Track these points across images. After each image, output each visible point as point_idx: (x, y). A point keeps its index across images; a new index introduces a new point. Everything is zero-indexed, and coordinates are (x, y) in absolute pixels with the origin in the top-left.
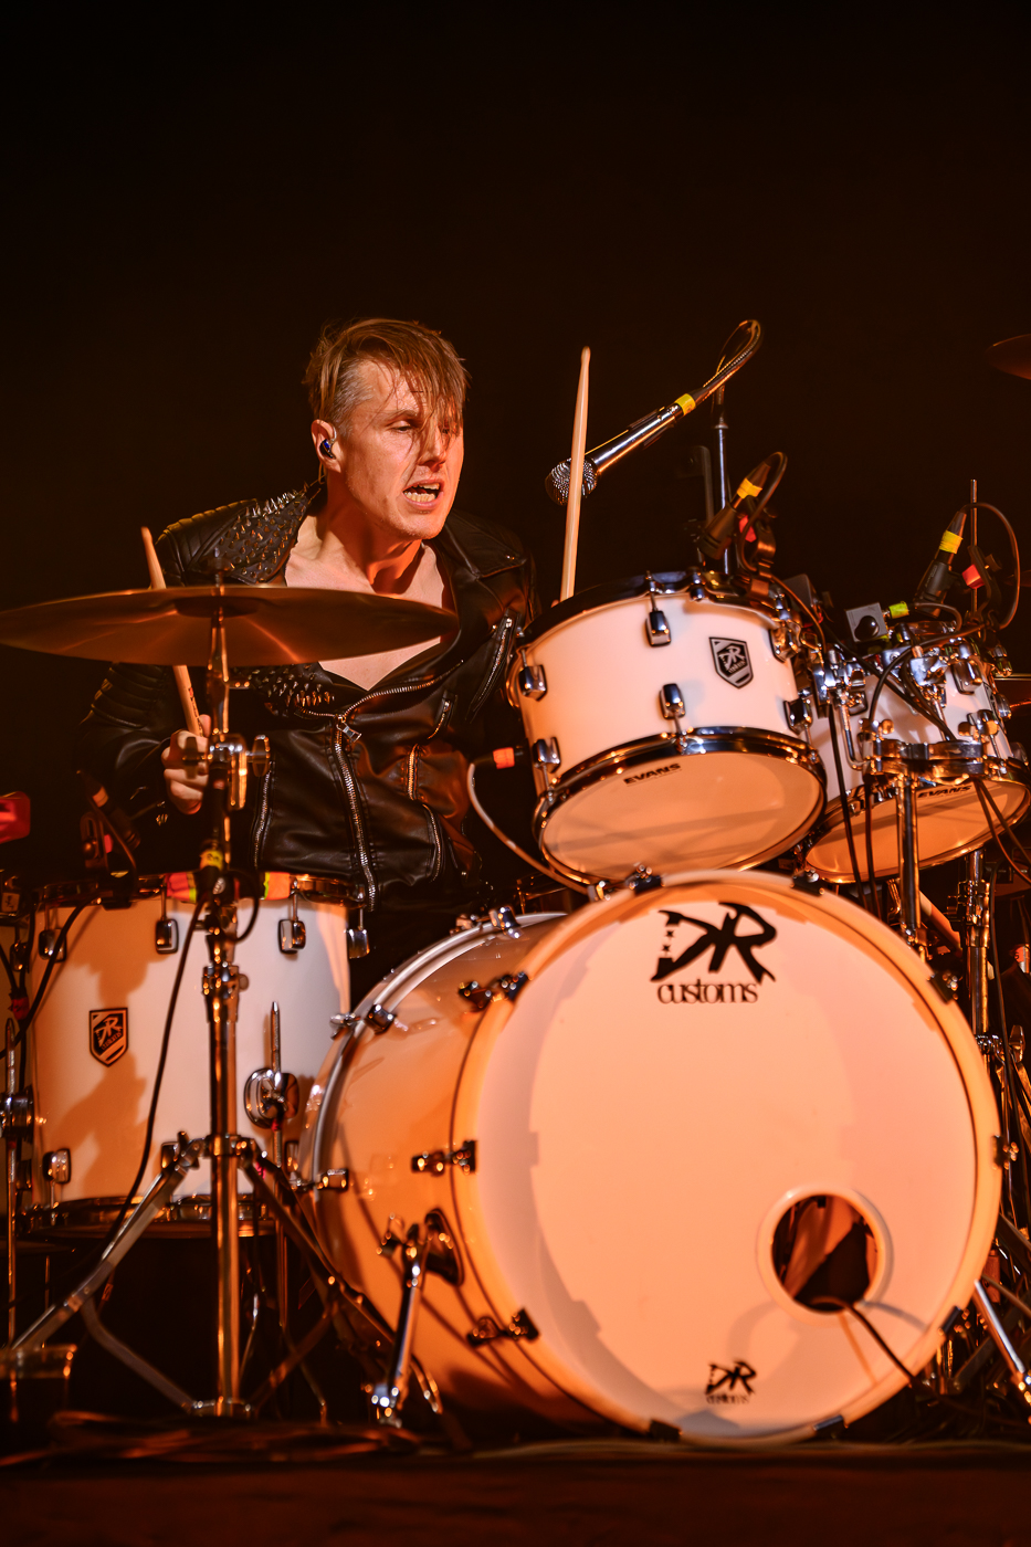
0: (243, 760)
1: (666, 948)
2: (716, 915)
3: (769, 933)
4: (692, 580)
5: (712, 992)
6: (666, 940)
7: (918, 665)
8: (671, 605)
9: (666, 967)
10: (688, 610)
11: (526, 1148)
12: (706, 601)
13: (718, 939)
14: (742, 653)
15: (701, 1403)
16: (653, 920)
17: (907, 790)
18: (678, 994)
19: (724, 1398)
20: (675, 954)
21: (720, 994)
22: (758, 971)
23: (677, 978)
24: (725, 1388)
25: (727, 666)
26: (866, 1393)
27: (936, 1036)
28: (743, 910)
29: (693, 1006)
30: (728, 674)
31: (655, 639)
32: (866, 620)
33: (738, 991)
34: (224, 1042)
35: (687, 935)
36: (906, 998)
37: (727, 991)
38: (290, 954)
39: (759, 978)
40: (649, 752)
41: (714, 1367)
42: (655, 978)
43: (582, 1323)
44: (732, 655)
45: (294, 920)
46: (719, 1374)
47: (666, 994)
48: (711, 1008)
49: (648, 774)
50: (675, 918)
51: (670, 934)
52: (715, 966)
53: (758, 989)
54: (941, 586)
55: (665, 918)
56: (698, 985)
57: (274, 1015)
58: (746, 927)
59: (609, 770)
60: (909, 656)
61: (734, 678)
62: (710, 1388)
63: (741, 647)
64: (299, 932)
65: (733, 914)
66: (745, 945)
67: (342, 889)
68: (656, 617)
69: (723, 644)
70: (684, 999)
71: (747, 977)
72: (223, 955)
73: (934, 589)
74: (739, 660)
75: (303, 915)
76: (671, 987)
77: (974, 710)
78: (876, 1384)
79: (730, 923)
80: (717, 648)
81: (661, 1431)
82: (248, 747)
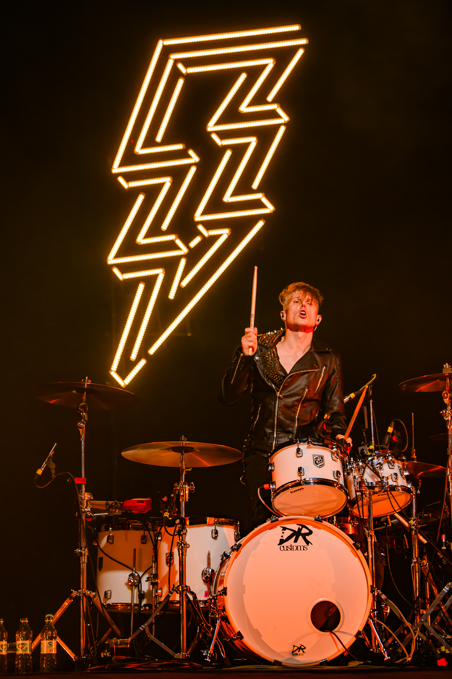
0: (187, 489)
1: (282, 537)
2: (296, 527)
3: (311, 532)
4: (308, 440)
5: (295, 548)
6: (282, 534)
7: (376, 461)
8: (303, 447)
9: (282, 542)
10: (308, 448)
11: (241, 589)
12: (312, 445)
13: (296, 534)
14: (322, 459)
15: (290, 656)
16: (279, 529)
17: (369, 494)
18: (285, 549)
19: (297, 654)
20: (284, 538)
21: (297, 548)
22: (308, 542)
23: (285, 544)
24: (297, 652)
25: (317, 462)
26: (337, 653)
27: (357, 559)
28: (303, 526)
29: (290, 552)
30: (317, 464)
31: (298, 455)
32: (362, 450)
33: (302, 547)
34: (182, 562)
35: (288, 533)
36: (348, 549)
37: (299, 547)
38: (215, 538)
39: (308, 545)
40: (297, 484)
41: (294, 646)
42: (278, 545)
43: (257, 635)
44: (319, 459)
45: (216, 530)
46: (296, 648)
47: (282, 548)
48: (294, 552)
49: (296, 491)
50: (284, 529)
51: (283, 533)
52: (296, 541)
53: (308, 547)
54: (388, 441)
55: (282, 528)
56: (291, 546)
57: (209, 554)
58: (304, 531)
59: (288, 488)
60: (373, 459)
61: (318, 465)
62: (293, 652)
63: (322, 457)
64: (216, 532)
65: (301, 527)
66: (304, 536)
67: (233, 522)
68: (298, 450)
69: (316, 457)
70: (287, 550)
71: (305, 544)
72: (182, 539)
73: (386, 442)
74: (320, 460)
75: (218, 528)
76: (283, 547)
77: (393, 473)
78: (339, 651)
79: (300, 530)
80: (315, 458)
81: (277, 663)
82: (189, 486)
